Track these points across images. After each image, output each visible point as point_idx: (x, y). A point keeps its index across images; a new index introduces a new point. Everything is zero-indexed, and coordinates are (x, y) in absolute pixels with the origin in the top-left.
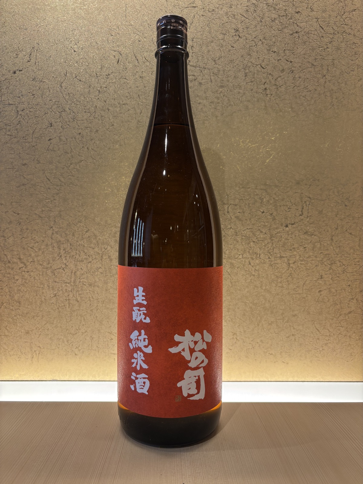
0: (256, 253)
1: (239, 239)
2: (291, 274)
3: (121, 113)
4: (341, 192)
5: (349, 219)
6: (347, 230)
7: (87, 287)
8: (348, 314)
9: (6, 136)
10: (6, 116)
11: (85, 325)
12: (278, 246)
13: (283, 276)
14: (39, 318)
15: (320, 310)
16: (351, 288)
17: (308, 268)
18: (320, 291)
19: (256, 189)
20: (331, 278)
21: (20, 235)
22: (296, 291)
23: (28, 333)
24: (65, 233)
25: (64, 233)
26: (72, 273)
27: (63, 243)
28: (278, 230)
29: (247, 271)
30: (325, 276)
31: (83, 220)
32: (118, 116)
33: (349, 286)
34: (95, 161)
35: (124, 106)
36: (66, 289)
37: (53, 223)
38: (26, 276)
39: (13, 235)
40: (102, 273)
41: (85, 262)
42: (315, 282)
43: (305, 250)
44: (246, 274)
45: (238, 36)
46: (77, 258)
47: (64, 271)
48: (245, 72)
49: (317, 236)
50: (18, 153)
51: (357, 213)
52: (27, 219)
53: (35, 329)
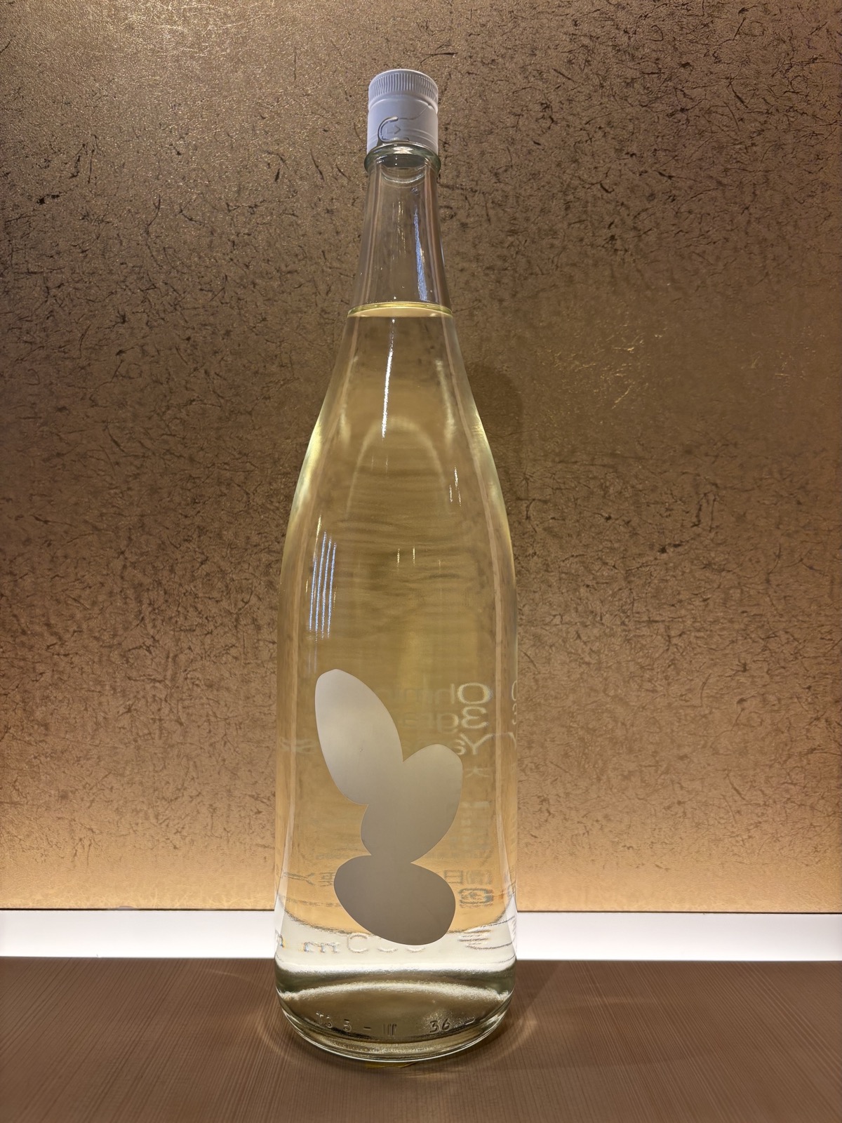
0: (592, 612)
1: (553, 580)
2: (673, 660)
3: (283, 292)
4: (788, 473)
5: (807, 535)
6: (802, 560)
7: (203, 690)
8: (807, 754)
9: (22, 345)
10: (21, 299)
11: (198, 778)
12: (644, 595)
13: (655, 666)
14: (90, 762)
15: (742, 745)
16: (813, 694)
17: (714, 647)
18: (741, 701)
19: (592, 465)
20: (766, 670)
21: (50, 570)
22: (687, 701)
23: (64, 797)
24: (154, 567)
25: (150, 567)
26: (168, 657)
27: (148, 589)
28: (644, 560)
29: (572, 653)
30: (754, 666)
31: (195, 536)
32: (276, 298)
33: (809, 688)
34: (222, 401)
35: (289, 276)
36: (154, 696)
37: (125, 542)
38: (63, 663)
39: (33, 569)
40: (236, 658)
41: (198, 631)
42: (729, 678)
43: (707, 606)
44: (570, 661)
45: (549, 119)
46: (179, 623)
47: (150, 653)
48: (565, 200)
49: (734, 573)
50: (48, 382)
51: (825, 520)
52: (66, 532)
53: (81, 788)
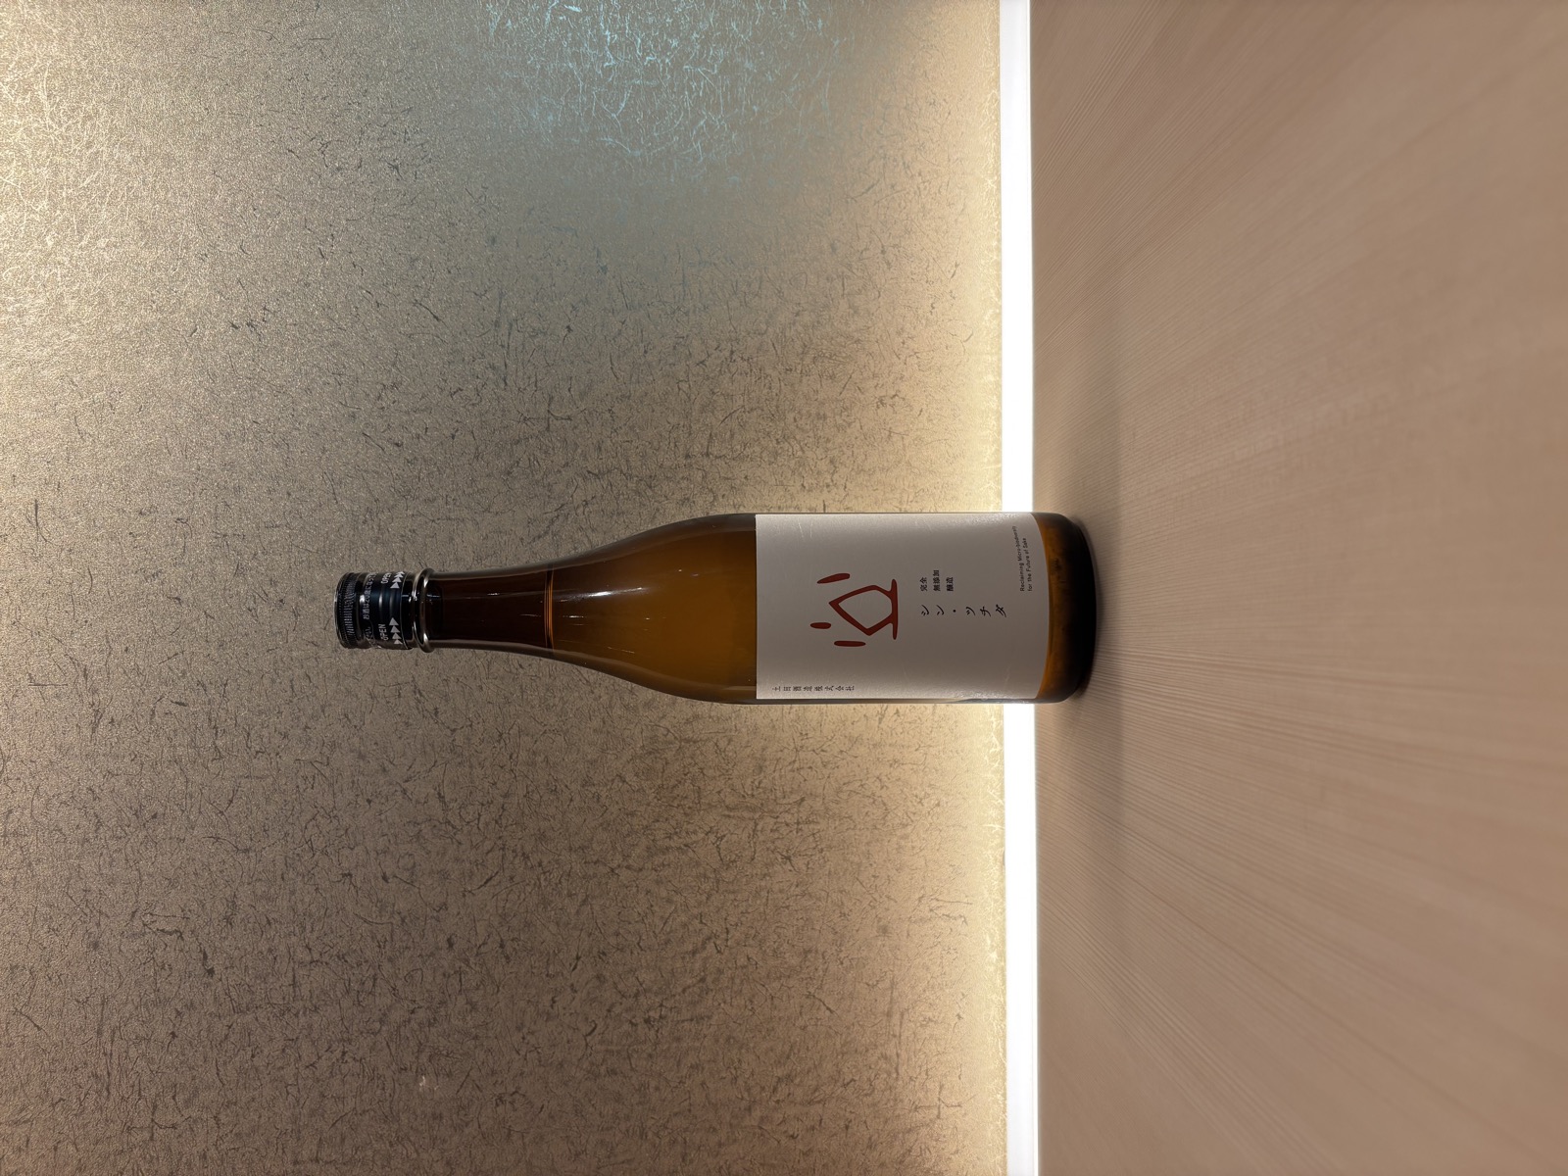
0: (675, 347)
1: (639, 390)
7: (765, 777)
12: (655, 290)
14: (845, 902)
21: (632, 953)
23: (884, 930)
24: (628, 835)
25: (628, 839)
26: (729, 816)
27: (653, 841)
28: (615, 290)
29: (720, 371)
31: (594, 790)
34: (440, 762)
36: (772, 831)
37: (601, 867)
38: (738, 935)
39: (632, 971)
40: (730, 741)
41: (700, 784)
44: (730, 372)
46: (691, 805)
47: (724, 836)
50: (419, 960)
52: (590, 935)
53: (874, 911)
